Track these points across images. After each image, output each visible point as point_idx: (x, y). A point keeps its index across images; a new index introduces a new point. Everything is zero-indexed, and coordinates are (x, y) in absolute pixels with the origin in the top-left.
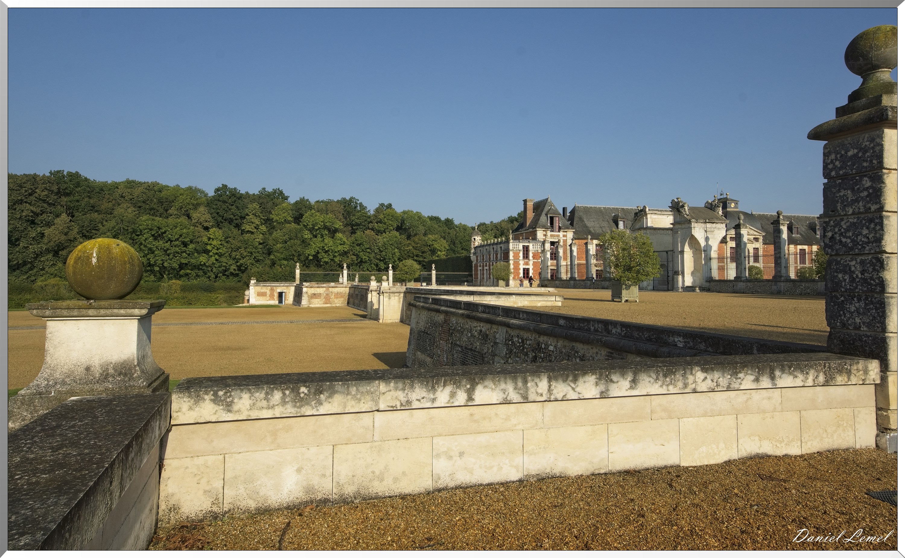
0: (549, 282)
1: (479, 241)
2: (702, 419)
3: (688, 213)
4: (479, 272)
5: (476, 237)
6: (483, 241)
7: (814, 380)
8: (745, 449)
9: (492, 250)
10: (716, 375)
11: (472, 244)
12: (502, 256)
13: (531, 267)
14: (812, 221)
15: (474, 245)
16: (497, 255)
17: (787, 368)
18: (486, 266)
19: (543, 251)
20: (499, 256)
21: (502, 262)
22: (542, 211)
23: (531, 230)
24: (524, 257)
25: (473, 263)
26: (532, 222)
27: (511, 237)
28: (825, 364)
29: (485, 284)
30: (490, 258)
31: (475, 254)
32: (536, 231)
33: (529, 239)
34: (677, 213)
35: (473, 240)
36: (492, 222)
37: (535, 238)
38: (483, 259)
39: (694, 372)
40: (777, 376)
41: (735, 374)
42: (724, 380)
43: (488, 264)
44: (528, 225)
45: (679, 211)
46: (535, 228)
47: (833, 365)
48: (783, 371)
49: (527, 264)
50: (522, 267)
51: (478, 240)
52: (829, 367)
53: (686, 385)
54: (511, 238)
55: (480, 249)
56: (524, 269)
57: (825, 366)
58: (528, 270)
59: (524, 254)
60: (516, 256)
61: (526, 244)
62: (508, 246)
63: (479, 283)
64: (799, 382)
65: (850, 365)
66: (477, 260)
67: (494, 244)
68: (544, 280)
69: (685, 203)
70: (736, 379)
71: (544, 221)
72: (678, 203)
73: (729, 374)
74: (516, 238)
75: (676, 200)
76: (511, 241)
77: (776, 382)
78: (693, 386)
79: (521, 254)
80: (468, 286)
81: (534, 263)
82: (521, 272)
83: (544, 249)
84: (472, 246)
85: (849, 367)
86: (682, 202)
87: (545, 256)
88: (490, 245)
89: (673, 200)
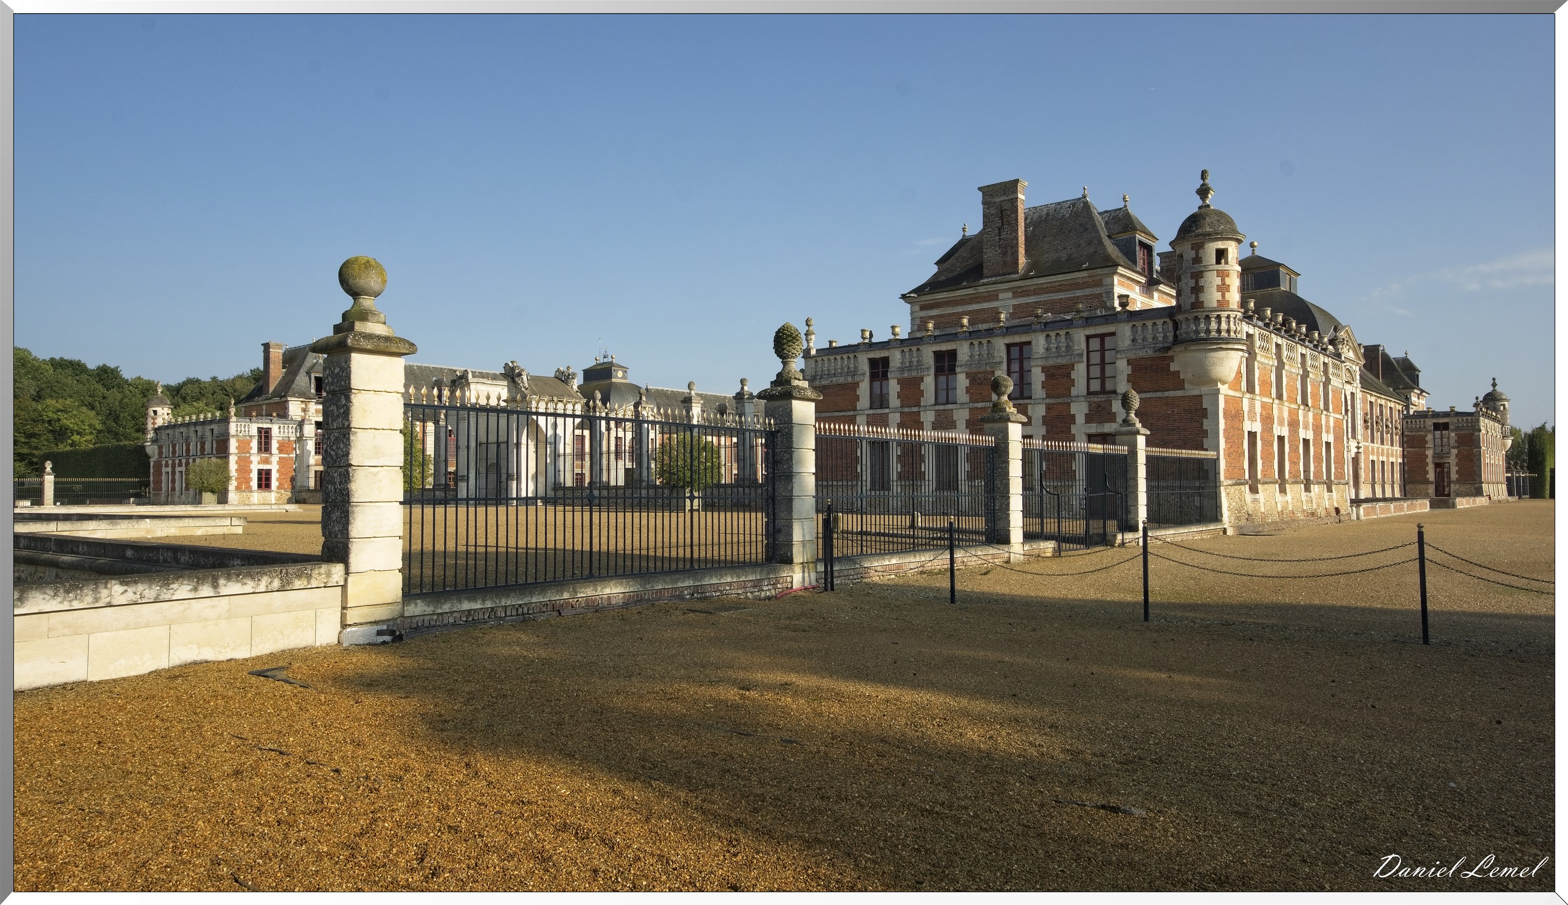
0: (309, 494)
1: (166, 417)
2: (121, 633)
3: (526, 385)
4: (164, 477)
5: (159, 409)
6: (174, 415)
7: (267, 586)
8: (178, 658)
9: (192, 434)
10: (140, 587)
11: (150, 421)
12: (215, 446)
13: (274, 467)
14: (722, 402)
15: (154, 423)
16: (203, 444)
17: (234, 576)
18: (180, 465)
19: (300, 439)
20: (208, 446)
21: (214, 460)
22: (300, 366)
23: (277, 399)
24: (260, 450)
25: (152, 461)
26: (279, 384)
27: (233, 410)
28: (281, 570)
29: (176, 499)
30: (188, 450)
31: (154, 441)
32: (287, 401)
33: (271, 415)
34: (511, 384)
35: (152, 414)
36: (214, 379)
37: (283, 414)
38: (174, 452)
39: (109, 586)
40: (221, 584)
41: (166, 584)
42: (150, 591)
43: (184, 461)
44: (271, 389)
45: (514, 381)
46: (285, 396)
47: (291, 570)
48: (229, 578)
49: (267, 461)
50: (255, 467)
51: (162, 415)
52: (287, 573)
53: (97, 600)
54: (232, 414)
55: (168, 431)
56: (260, 472)
57: (281, 573)
58: (268, 472)
59: (260, 443)
60: (244, 447)
61: (265, 426)
62: (227, 429)
63: (163, 498)
64: (248, 588)
65: (311, 570)
66: (160, 453)
67: (196, 423)
68: (301, 492)
69: (522, 370)
70: (168, 590)
71: (303, 384)
72: (513, 369)
73: (157, 586)
74: (246, 415)
75: (510, 364)
76: (234, 419)
77: (219, 590)
78: (108, 600)
79: (254, 444)
80: (138, 504)
81: (281, 461)
82: (254, 476)
83: (302, 435)
84: (150, 426)
85: (309, 572)
86: (519, 367)
87: (303, 448)
88: (188, 425)
89: (507, 364)
